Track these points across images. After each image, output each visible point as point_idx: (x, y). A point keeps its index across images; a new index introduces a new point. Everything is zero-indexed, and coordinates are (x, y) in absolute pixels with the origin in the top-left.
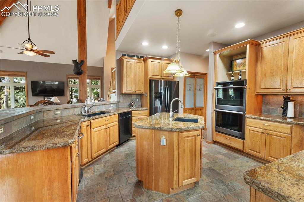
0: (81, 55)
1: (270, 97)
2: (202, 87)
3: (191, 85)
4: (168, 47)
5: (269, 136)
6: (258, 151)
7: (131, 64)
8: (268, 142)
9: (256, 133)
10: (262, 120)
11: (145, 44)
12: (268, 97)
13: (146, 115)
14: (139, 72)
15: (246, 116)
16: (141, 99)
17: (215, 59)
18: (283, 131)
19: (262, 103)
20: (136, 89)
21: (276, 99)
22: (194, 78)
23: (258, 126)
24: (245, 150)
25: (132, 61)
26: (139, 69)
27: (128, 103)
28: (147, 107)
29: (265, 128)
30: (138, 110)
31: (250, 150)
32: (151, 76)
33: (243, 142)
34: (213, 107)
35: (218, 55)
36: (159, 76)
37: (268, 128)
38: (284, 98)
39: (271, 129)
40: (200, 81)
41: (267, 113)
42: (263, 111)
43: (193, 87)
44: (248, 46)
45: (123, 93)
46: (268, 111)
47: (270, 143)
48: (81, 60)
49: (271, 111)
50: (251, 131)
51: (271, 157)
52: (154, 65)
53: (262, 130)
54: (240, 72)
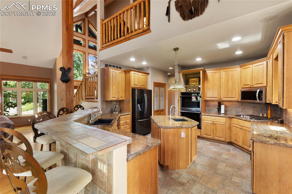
0: (68, 62)
1: (210, 102)
2: (163, 94)
3: (157, 92)
4: (147, 63)
5: (215, 125)
6: (209, 135)
7: (116, 74)
8: (214, 129)
9: (208, 124)
10: (211, 116)
11: (133, 59)
12: (209, 102)
13: (130, 118)
14: (121, 82)
15: (202, 114)
16: (120, 105)
17: (179, 76)
18: (222, 121)
19: (206, 106)
20: (119, 96)
21: (213, 103)
22: (159, 87)
23: (209, 120)
24: (202, 135)
25: (117, 71)
26: (122, 78)
27: (110, 109)
28: (130, 112)
29: (213, 120)
30: (124, 115)
31: (205, 135)
32: (133, 86)
33: (200, 131)
34: (179, 109)
35: (181, 74)
36: (138, 85)
37: (214, 121)
38: (218, 103)
39: (216, 121)
40: (162, 89)
41: (208, 111)
42: (206, 110)
43: (158, 93)
44: (201, 72)
45: (109, 100)
46: (209, 110)
47: (216, 129)
48: (68, 67)
49: (211, 110)
50: (205, 123)
51: (217, 137)
52: (134, 76)
53: (211, 122)
54: (195, 86)
